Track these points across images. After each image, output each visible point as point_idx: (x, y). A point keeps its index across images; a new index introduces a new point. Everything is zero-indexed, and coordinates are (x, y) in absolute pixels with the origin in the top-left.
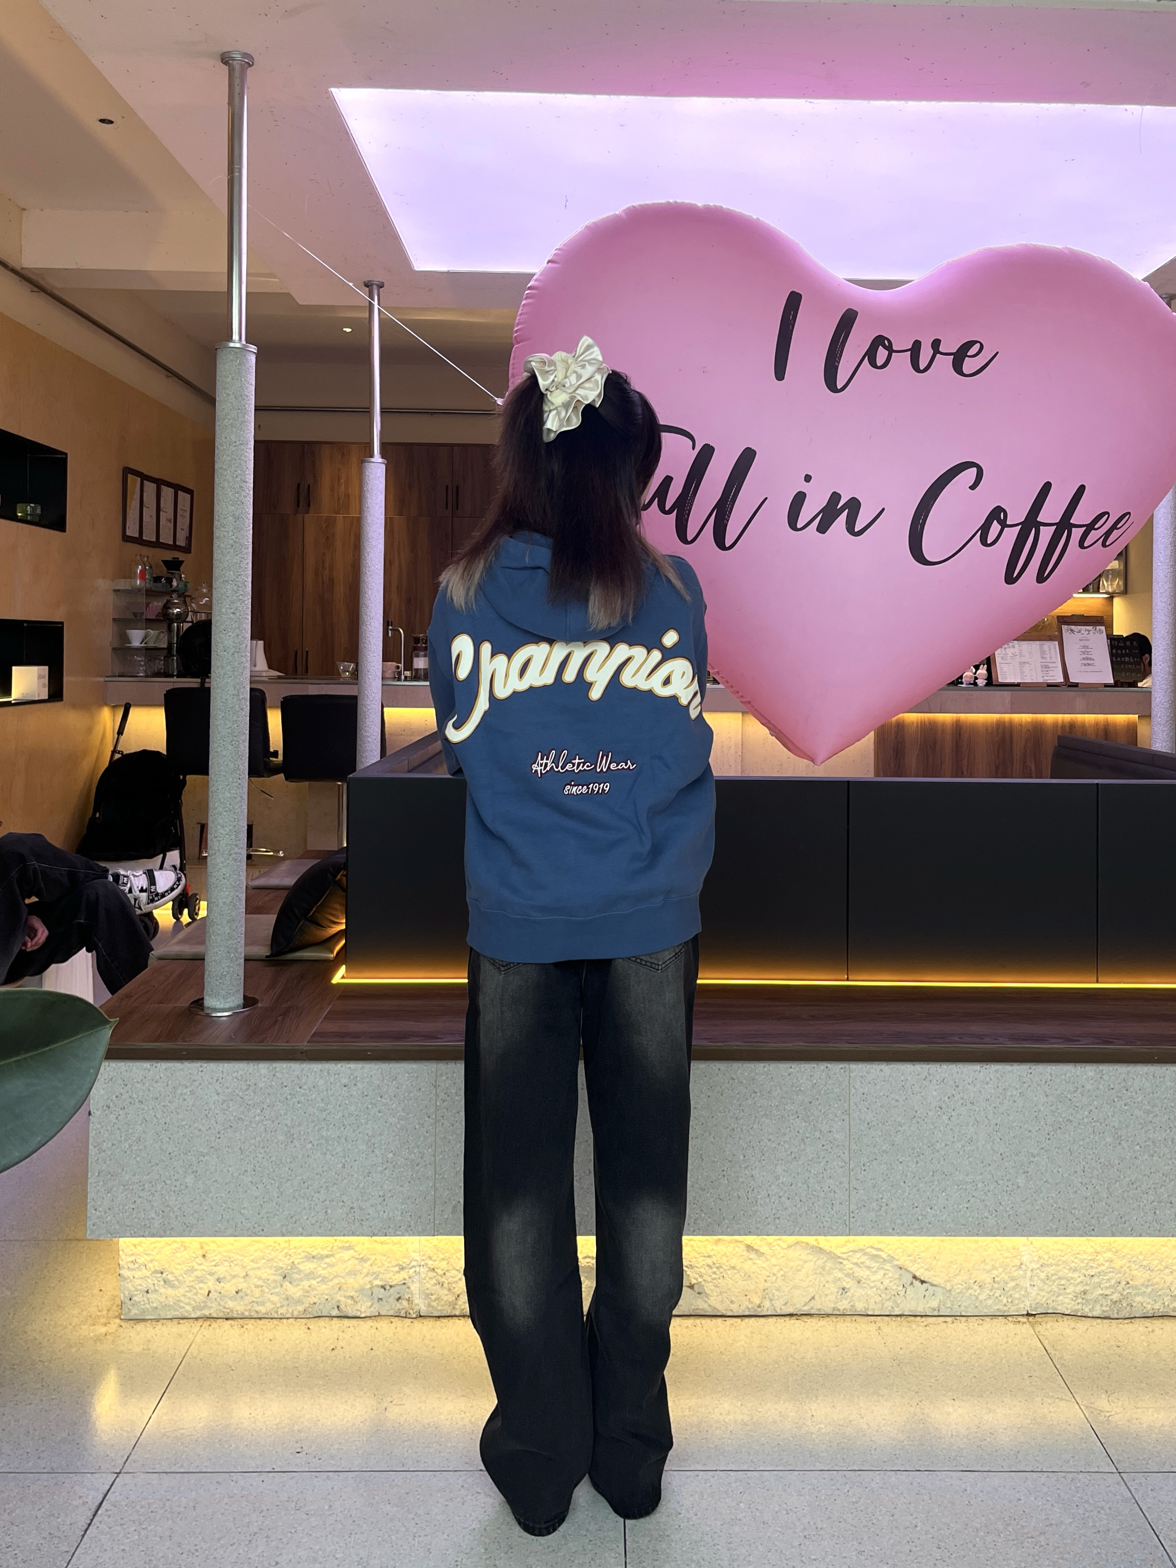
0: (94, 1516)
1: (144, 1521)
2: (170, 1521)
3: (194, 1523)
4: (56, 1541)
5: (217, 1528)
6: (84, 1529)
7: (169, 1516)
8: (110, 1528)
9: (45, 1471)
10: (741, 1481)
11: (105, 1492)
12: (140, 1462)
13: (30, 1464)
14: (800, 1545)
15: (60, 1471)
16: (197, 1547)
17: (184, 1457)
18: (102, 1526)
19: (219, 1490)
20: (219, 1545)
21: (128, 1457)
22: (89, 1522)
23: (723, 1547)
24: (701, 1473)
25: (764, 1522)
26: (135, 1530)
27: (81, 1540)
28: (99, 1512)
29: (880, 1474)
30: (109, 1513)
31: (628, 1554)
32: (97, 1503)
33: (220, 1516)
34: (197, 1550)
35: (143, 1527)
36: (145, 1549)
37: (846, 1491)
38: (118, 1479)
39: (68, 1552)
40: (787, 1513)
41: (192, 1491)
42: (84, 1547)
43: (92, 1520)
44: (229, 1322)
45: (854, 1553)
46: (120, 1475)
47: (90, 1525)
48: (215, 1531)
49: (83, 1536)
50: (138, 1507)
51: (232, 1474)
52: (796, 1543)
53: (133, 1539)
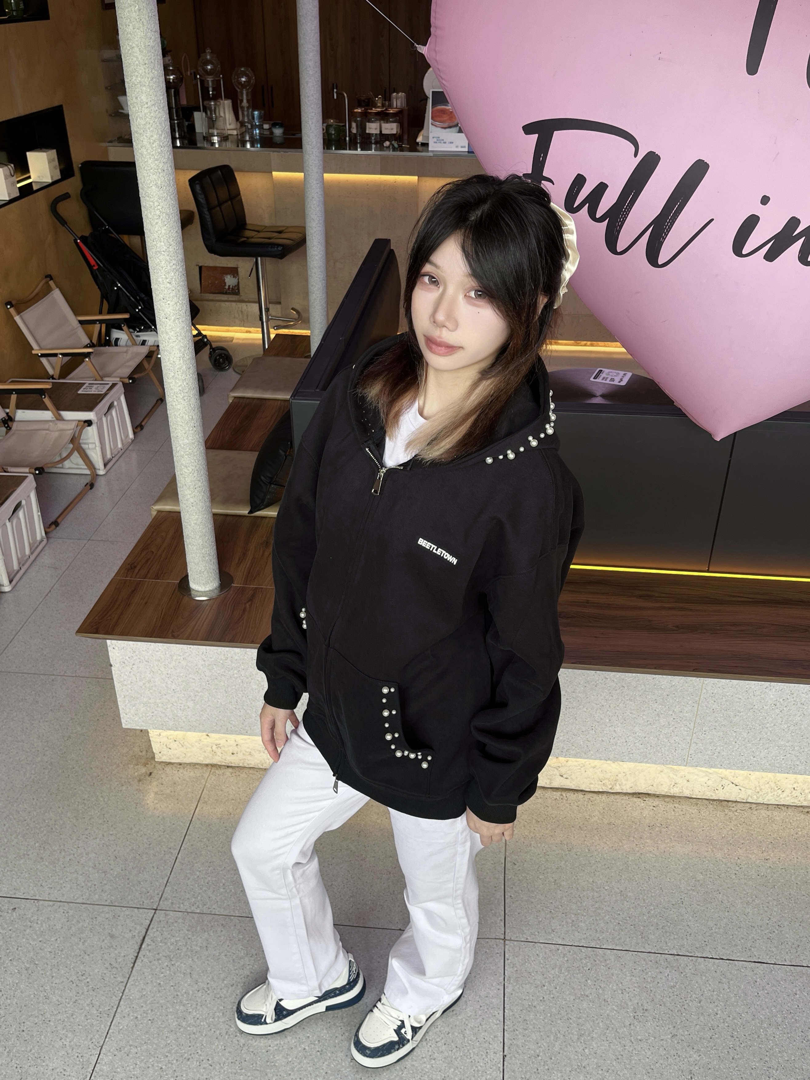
0: (140, 948)
1: (173, 958)
2: (190, 959)
3: (207, 962)
4: (114, 971)
5: (222, 968)
6: (133, 961)
7: (189, 953)
8: (150, 962)
9: (107, 903)
10: (589, 957)
11: (147, 927)
12: (170, 901)
13: (97, 896)
14: (630, 1025)
15: (117, 904)
16: (209, 986)
17: (199, 898)
18: (146, 960)
19: (223, 933)
20: (223, 985)
21: (162, 895)
22: (136, 955)
23: (574, 1022)
24: (561, 947)
25: (605, 1000)
26: (167, 966)
27: (131, 971)
28: (143, 946)
29: (692, 960)
30: (150, 947)
31: (506, 1021)
32: (141, 938)
33: (224, 957)
34: (208, 988)
35: (173, 963)
36: (174, 985)
37: (666, 975)
38: (155, 916)
39: (122, 982)
40: (622, 993)
41: (205, 932)
42: (133, 979)
43: (138, 953)
44: (230, 770)
45: (669, 1037)
46: (157, 911)
47: (137, 957)
48: (221, 972)
49: (133, 968)
50: (169, 944)
51: (232, 917)
52: (627, 1023)
53: (165, 974)
